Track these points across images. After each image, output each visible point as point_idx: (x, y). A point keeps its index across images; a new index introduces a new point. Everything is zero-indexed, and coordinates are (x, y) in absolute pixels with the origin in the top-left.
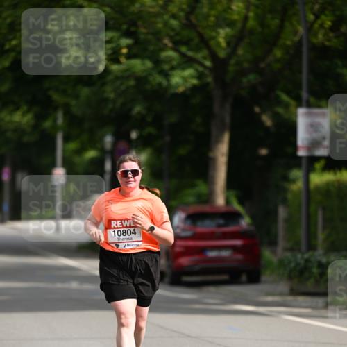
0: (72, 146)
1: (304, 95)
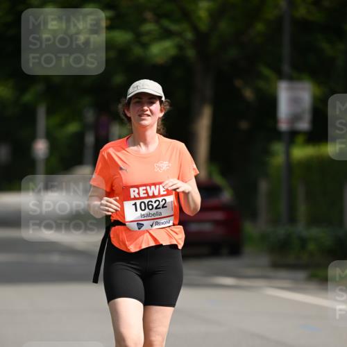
0: (56, 120)
1: (286, 68)
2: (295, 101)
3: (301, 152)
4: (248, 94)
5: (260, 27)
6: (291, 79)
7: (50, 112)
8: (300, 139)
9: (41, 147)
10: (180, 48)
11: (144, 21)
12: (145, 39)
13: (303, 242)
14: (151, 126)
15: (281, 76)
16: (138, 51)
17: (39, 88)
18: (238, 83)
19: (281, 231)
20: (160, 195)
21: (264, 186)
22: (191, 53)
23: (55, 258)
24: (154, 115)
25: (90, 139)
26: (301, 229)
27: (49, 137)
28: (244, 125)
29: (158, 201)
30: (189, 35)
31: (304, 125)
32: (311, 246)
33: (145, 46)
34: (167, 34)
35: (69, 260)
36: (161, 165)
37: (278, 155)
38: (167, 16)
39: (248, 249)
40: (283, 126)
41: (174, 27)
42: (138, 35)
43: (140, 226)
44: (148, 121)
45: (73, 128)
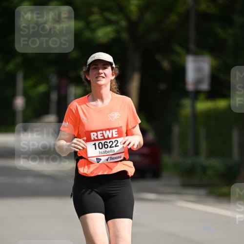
0: (30, 82)
1: (192, 46)
2: (198, 70)
3: (203, 106)
4: (166, 65)
5: (173, 18)
6: (195, 54)
7: (26, 77)
8: (202, 96)
9: (19, 102)
10: (118, 32)
11: (92, 13)
12: (93, 26)
13: (204, 169)
14: (106, 85)
15: (188, 52)
16: (87, 34)
17: (18, 60)
18: (158, 57)
19: (189, 161)
20: (113, 138)
21: (176, 130)
22: (125, 36)
23: (30, 180)
24: (107, 78)
25: (54, 96)
26: (203, 160)
27: (26, 95)
28: (163, 86)
29: (112, 141)
30: (124, 23)
31: (205, 87)
32: (210, 172)
33: (93, 30)
34: (108, 22)
35: (40, 181)
36: (113, 115)
37: (187, 108)
38: (109, 9)
39: (165, 174)
40: (190, 87)
41: (113, 17)
42: (88, 23)
43: (98, 160)
44: (102, 82)
45: (42, 88)
